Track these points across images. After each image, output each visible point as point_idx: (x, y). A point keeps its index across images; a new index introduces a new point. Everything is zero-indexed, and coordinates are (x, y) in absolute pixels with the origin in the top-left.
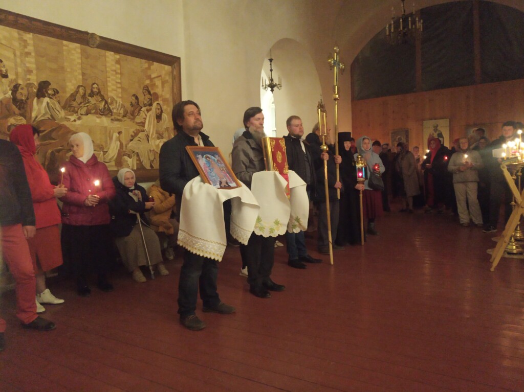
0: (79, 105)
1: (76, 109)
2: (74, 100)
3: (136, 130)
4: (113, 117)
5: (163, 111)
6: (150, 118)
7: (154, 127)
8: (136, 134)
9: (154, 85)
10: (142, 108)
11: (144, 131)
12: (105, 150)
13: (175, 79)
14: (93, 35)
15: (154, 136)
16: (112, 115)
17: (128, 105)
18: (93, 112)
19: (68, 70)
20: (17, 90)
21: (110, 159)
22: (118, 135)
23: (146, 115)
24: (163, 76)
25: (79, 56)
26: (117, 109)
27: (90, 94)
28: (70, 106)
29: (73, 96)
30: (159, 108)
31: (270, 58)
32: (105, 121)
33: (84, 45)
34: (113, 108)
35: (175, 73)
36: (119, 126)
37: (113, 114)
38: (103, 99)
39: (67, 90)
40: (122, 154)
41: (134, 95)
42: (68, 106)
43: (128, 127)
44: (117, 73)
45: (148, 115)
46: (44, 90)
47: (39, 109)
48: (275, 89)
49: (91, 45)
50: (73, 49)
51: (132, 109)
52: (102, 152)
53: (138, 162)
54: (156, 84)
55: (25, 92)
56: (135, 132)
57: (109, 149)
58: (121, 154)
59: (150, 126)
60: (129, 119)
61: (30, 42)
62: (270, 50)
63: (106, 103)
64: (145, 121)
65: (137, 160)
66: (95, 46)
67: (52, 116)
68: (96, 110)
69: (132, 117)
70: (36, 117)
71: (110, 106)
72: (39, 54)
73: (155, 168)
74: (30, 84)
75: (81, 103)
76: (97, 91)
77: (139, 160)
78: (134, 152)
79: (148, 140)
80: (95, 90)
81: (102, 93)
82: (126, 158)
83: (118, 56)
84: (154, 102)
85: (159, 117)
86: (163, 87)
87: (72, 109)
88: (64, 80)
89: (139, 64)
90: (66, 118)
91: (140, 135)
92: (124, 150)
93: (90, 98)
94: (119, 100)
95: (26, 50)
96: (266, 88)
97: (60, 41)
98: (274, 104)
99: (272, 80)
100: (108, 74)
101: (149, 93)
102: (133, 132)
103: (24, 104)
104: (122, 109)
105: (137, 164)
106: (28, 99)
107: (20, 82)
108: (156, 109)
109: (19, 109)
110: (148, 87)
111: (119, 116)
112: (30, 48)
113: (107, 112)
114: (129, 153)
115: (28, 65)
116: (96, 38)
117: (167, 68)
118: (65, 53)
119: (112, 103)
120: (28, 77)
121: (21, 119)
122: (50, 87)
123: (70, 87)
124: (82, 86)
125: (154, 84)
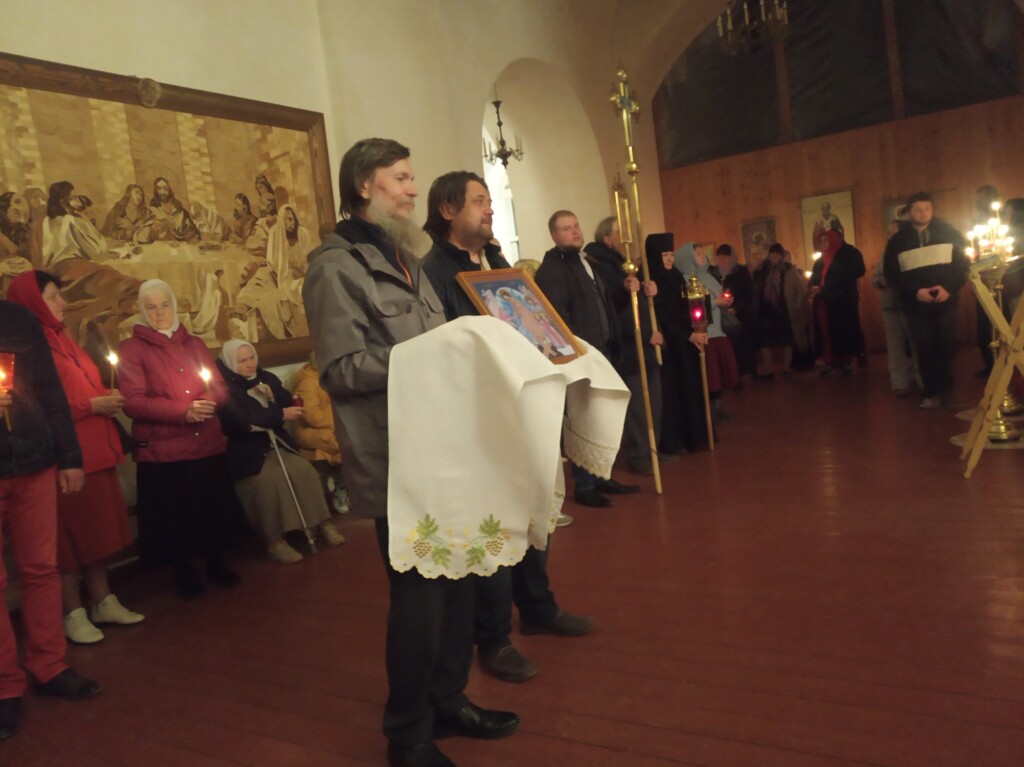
0: (134, 223)
1: (128, 232)
2: (123, 215)
3: (251, 264)
4: (202, 243)
5: (300, 222)
6: (274, 238)
7: (284, 255)
8: (251, 272)
9: (276, 172)
10: (257, 219)
11: (266, 265)
12: (194, 310)
13: (316, 156)
14: (147, 82)
15: (286, 274)
16: (199, 239)
17: (229, 217)
18: (162, 236)
19: (106, 156)
20: (9, 205)
21: (206, 327)
22: (215, 277)
23: (267, 234)
24: (292, 153)
25: (125, 126)
26: (210, 227)
27: (153, 200)
28: (117, 228)
29: (120, 209)
30: (291, 216)
31: (494, 100)
32: (188, 252)
33: (132, 103)
34: (201, 226)
35: (315, 145)
36: (216, 259)
37: (203, 237)
38: (180, 208)
39: (107, 196)
40: (228, 314)
41: (240, 196)
42: (113, 228)
43: (233, 259)
44: (202, 155)
45: (271, 232)
46: (61, 200)
47: (56, 241)
48: (510, 159)
49: (146, 104)
50: (111, 114)
51: (239, 223)
52: (188, 314)
53: (260, 327)
54: (281, 170)
55: (23, 207)
56: (249, 267)
57: (200, 307)
58: (225, 315)
59: (277, 254)
60: (235, 242)
61: (24, 106)
62: (495, 85)
63: (187, 215)
64: (266, 245)
65: (258, 324)
66: (153, 104)
67: (81, 250)
68: (169, 232)
69: (240, 240)
70: (52, 256)
71: (195, 222)
72: (44, 129)
73: (294, 336)
74: (33, 190)
75: (137, 221)
76: (167, 193)
77: (261, 322)
78: (250, 308)
79: (276, 282)
80: (162, 192)
81: (177, 197)
82: (236, 321)
83: (200, 121)
84: (280, 205)
85: (292, 235)
86: (295, 174)
87: (121, 233)
88: (100, 177)
89: (242, 133)
90: (111, 253)
91: (261, 273)
92: (231, 305)
93: (153, 209)
94: (212, 209)
95: (18, 124)
96: (491, 159)
97: (84, 99)
98: (509, 190)
99: (502, 143)
100: (185, 158)
101: (269, 189)
102: (246, 269)
103: (25, 232)
104: (219, 226)
105: (259, 331)
106: (30, 220)
107: (12, 188)
108: (285, 218)
109: (16, 243)
110: (264, 177)
111: (213, 239)
112: (25, 119)
113: (189, 234)
114: (241, 312)
115: (24, 153)
116: (154, 88)
117: (299, 136)
118: (95, 123)
119: (198, 215)
120: (28, 176)
121: (23, 263)
122: (72, 193)
123: (113, 192)
124: (135, 186)
125: (278, 170)
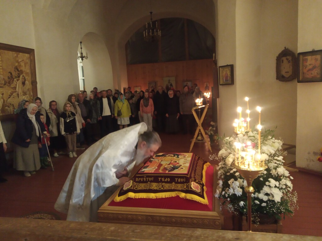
3: (12, 92)
5: (26, 80)
6: (19, 84)
7: (21, 89)
8: (12, 94)
10: (14, 79)
11: (16, 92)
13: (32, 61)
15: (21, 94)
22: (2, 96)
23: (17, 83)
24: (25, 60)
26: (1, 81)
30: (24, 78)
35: (32, 58)
36: (2, 90)
41: (10, 72)
43: (7, 90)
45: (18, 83)
51: (9, 80)
54: (22, 65)
58: (4, 106)
60: (7, 86)
64: (16, 86)
69: (9, 85)
77: (14, 108)
78: (11, 104)
79: (18, 96)
84: (21, 75)
85: (24, 83)
91: (14, 94)
92: (6, 103)
96: (78, 58)
99: (82, 54)
101: (18, 70)
104: (3, 81)
108: (22, 79)
110: (17, 67)
111: (2, 85)
114: (8, 105)
117: (27, 55)
